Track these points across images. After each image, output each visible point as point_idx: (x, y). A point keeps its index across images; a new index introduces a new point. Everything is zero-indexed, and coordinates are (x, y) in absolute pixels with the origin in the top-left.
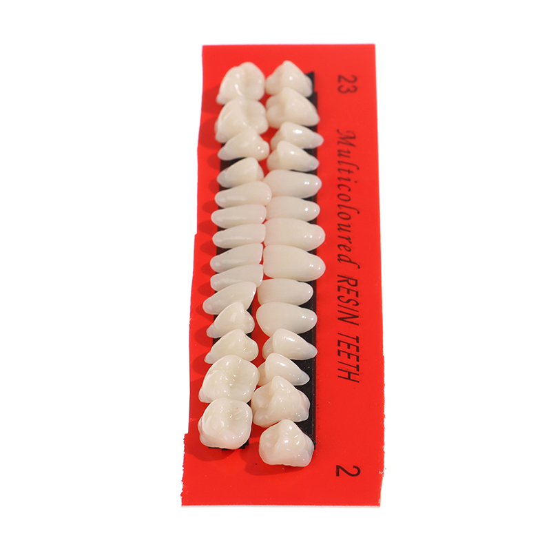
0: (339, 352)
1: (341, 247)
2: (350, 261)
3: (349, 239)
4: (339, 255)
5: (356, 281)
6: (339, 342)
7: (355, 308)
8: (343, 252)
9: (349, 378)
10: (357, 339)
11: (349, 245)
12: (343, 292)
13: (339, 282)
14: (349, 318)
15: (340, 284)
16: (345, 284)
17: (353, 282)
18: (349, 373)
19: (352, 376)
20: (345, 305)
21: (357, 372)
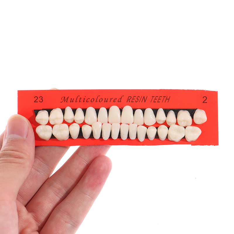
0: (158, 102)
1: (115, 101)
2: (121, 99)
3: (111, 99)
4: (118, 102)
5: (129, 97)
6: (154, 102)
7: (140, 97)
8: (117, 100)
9: (169, 99)
10: (153, 97)
11: (114, 99)
12: (134, 101)
13: (129, 102)
14: (144, 99)
15: (130, 101)
16: (131, 100)
17: (130, 98)
18: (166, 99)
19: (168, 98)
20: (139, 100)
21: (166, 97)
